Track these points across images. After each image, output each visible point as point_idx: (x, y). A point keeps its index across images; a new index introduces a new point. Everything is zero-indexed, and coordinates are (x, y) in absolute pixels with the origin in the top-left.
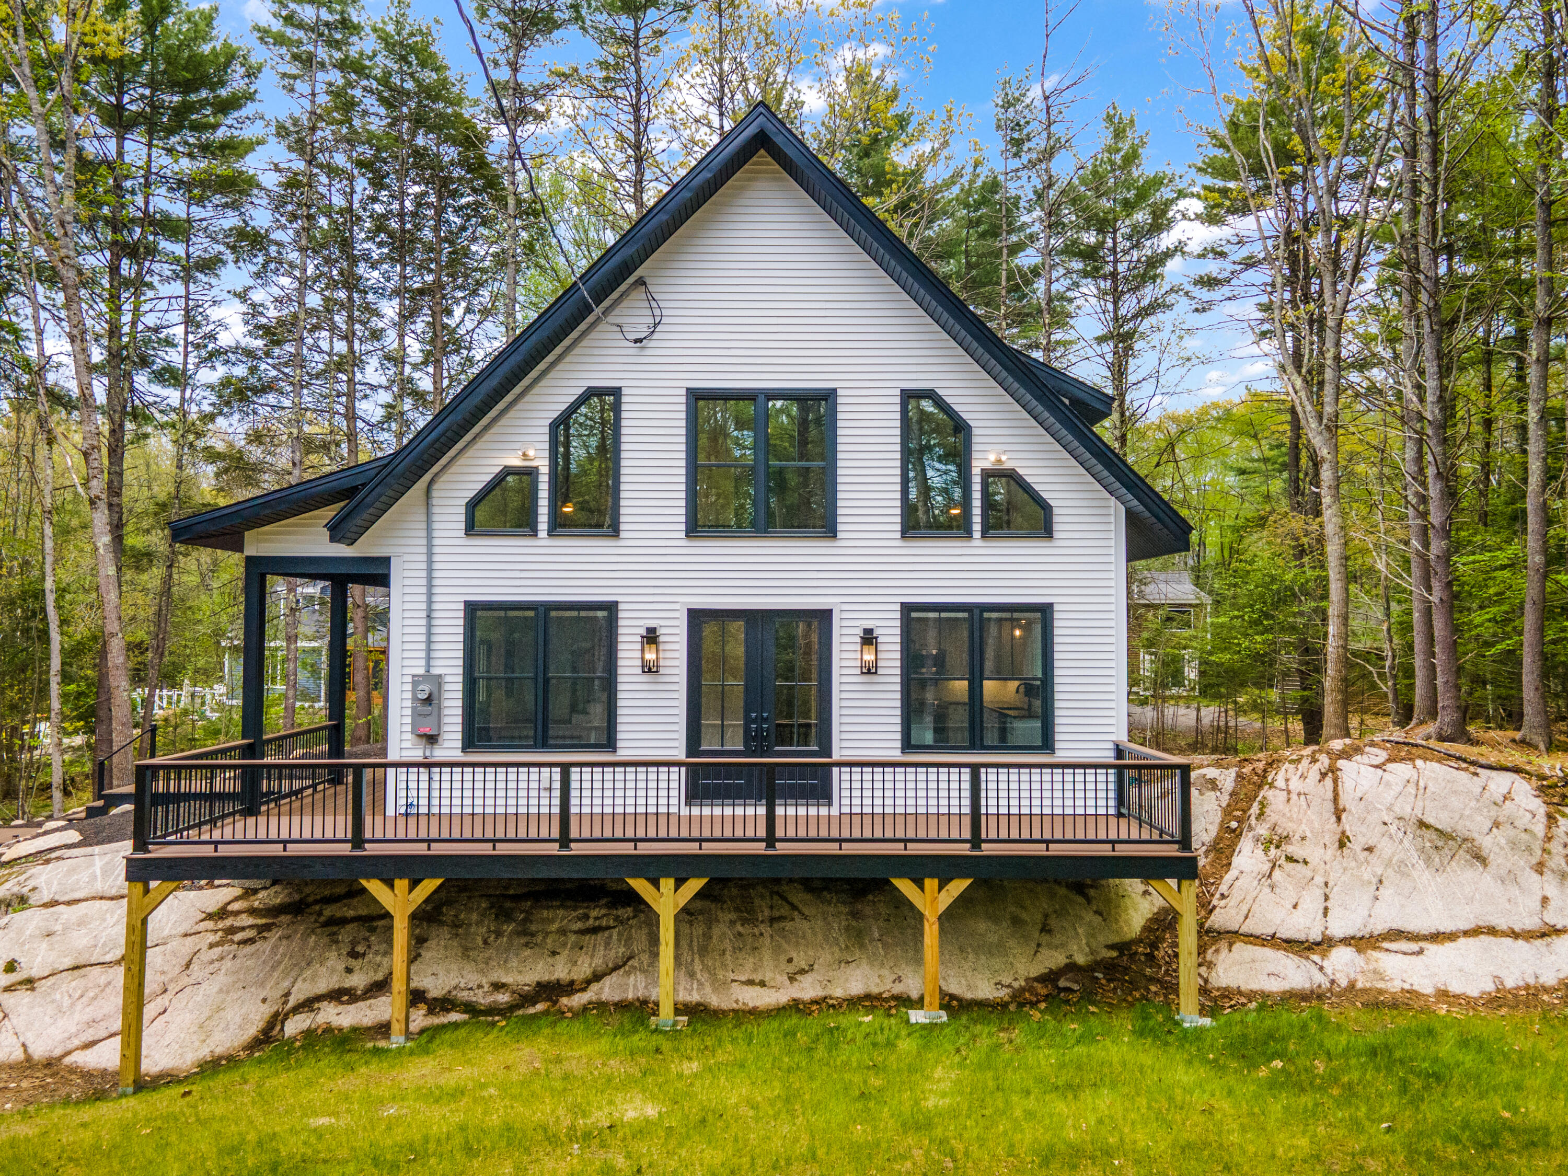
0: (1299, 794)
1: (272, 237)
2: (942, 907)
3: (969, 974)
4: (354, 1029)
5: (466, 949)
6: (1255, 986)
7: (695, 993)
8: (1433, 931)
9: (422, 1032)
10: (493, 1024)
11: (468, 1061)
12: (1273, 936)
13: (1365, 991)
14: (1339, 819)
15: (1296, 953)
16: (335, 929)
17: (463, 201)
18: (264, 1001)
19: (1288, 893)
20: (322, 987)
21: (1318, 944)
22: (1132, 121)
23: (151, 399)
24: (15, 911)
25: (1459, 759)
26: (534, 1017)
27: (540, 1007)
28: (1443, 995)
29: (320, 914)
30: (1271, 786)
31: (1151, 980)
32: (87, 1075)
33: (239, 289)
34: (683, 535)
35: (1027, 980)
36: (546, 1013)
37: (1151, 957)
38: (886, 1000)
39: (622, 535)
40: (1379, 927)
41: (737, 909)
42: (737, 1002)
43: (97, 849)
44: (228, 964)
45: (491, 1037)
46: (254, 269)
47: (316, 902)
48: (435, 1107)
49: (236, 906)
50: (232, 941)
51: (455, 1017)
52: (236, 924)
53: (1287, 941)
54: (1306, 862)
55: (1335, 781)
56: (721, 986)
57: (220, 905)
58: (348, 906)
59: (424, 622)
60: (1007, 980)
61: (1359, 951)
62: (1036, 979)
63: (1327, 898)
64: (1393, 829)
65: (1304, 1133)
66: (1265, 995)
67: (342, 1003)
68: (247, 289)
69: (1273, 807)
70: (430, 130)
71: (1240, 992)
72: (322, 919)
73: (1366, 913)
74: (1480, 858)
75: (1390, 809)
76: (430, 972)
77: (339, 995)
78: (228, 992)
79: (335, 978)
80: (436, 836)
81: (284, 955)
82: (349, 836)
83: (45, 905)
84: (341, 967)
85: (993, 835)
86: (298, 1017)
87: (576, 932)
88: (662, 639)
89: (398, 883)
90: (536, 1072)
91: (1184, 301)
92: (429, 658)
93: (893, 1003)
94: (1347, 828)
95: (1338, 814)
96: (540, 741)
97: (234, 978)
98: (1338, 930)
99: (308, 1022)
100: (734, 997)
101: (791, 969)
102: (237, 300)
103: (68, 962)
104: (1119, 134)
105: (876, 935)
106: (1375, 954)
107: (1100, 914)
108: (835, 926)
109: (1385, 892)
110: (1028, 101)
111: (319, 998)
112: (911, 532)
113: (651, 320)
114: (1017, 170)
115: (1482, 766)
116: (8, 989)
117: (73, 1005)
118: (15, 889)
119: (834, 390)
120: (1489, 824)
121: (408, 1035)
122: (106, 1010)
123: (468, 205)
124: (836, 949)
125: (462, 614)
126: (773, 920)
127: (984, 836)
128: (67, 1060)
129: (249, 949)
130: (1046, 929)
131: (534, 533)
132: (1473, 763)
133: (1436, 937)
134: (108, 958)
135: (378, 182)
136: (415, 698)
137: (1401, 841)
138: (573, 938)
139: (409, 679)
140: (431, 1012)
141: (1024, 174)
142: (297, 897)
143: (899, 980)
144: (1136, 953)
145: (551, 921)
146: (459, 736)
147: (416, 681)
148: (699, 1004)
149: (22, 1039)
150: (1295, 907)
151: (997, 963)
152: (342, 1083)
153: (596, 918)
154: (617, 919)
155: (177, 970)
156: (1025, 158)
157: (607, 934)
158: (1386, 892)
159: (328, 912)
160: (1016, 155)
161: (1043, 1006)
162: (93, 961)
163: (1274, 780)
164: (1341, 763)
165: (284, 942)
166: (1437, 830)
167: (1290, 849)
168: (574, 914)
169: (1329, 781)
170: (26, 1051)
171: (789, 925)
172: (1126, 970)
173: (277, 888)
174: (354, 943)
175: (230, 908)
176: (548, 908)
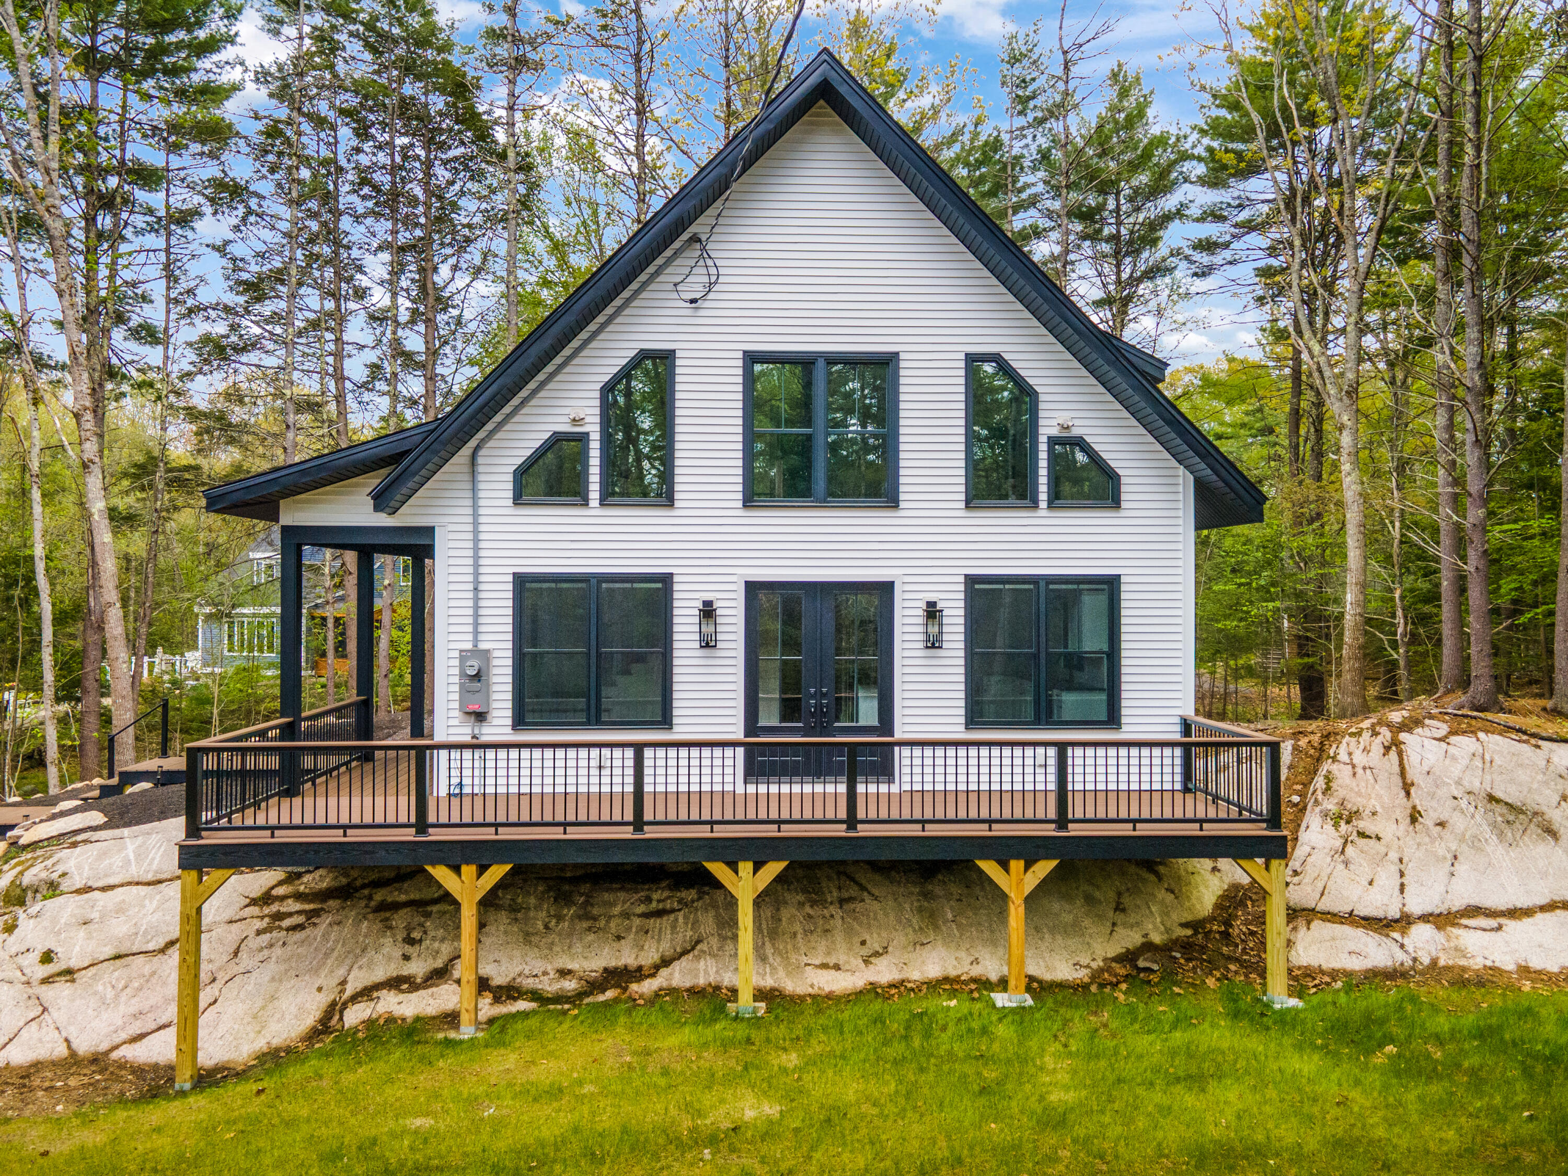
0: (1364, 768)
1: (252, 189)
2: (1028, 889)
3: (1047, 955)
4: (418, 1019)
5: (527, 934)
6: (1337, 965)
7: (768, 977)
8: (1511, 906)
9: (491, 1021)
10: (565, 1013)
11: (551, 1054)
12: (1351, 914)
13: (1447, 968)
14: (1408, 794)
15: (1375, 931)
16: (388, 914)
17: (452, 154)
18: (320, 989)
19: (1362, 867)
20: (380, 974)
21: (1396, 921)
22: (1138, 79)
23: (129, 358)
24: (45, 898)
25: (1519, 731)
26: (606, 1004)
27: (610, 994)
28: (1525, 971)
29: (370, 898)
30: (1334, 759)
31: (1229, 959)
32: (139, 1071)
33: (219, 243)
34: (740, 504)
35: (1105, 960)
36: (616, 1000)
37: (1226, 935)
38: (965, 983)
39: (677, 504)
40: (1457, 904)
41: (805, 891)
42: (812, 986)
43: (126, 831)
44: (278, 951)
45: (565, 1026)
46: (235, 221)
47: (364, 886)
48: (537, 1106)
49: (280, 891)
50: (280, 928)
51: (522, 1005)
52: (283, 910)
53: (1365, 918)
54: (1378, 838)
55: (1400, 754)
56: (796, 970)
57: (264, 890)
58: (400, 890)
59: (471, 595)
60: (1084, 962)
61: (1439, 928)
62: (1114, 959)
63: (1402, 874)
64: (1463, 803)
65: (1449, 1125)
66: (1348, 974)
67: (403, 992)
68: (227, 243)
69: (1340, 781)
70: (418, 78)
71: (1322, 972)
72: (373, 904)
73: (1443, 889)
74: (1551, 832)
75: (1458, 783)
76: (491, 958)
77: (396, 983)
78: (281, 981)
79: (393, 966)
80: (504, 820)
81: (336, 941)
82: (413, 820)
83: (79, 891)
84: (398, 953)
85: (1079, 815)
86: (357, 1007)
87: (639, 916)
88: (718, 612)
89: (464, 869)
90: (630, 1067)
91: (1183, 265)
92: (476, 633)
93: (973, 986)
94: (1417, 802)
95: (1407, 787)
96: (593, 719)
97: (286, 966)
98: (1416, 907)
99: (369, 1012)
100: (809, 981)
101: (865, 951)
102: (217, 254)
103: (109, 951)
104: (1124, 93)
105: (950, 916)
106: (1455, 931)
107: (1172, 892)
108: (907, 906)
109: (1460, 868)
110: (1035, 57)
111: (377, 987)
112: (976, 502)
113: (706, 279)
114: (1023, 128)
115: (1543, 739)
116: (46, 981)
117: (117, 996)
118: (44, 875)
119: (897, 354)
120: (1557, 798)
121: (477, 1023)
122: (152, 1002)
123: (456, 159)
124: (910, 930)
125: (510, 587)
126: (842, 902)
127: (1070, 816)
128: (115, 1055)
129: (299, 936)
130: (1119, 908)
131: (585, 503)
132: (1534, 735)
133: (1514, 913)
134: (151, 946)
135: (363, 132)
136: (463, 674)
137: (1473, 816)
138: (637, 921)
139: (456, 654)
140: (497, 1000)
141: (1029, 132)
142: (344, 881)
143: (976, 961)
144: (1211, 931)
145: (612, 904)
146: (509, 713)
147: (464, 656)
148: (773, 990)
149: (64, 1034)
150: (1371, 883)
151: (1073, 942)
152: (423, 1079)
153: (659, 901)
154: (680, 901)
155: (225, 958)
156: (1030, 117)
157: (672, 917)
158: (1462, 868)
159: (379, 896)
160: (1020, 113)
161: (1124, 986)
162: (135, 950)
163: (1336, 754)
164: (1403, 736)
165: (336, 928)
166: (1506, 804)
167: (1362, 825)
168: (636, 896)
169: (1393, 754)
170: (69, 1047)
171: (859, 906)
172: (1203, 949)
173: (321, 872)
174: (409, 929)
175: (274, 892)
176: (608, 890)
